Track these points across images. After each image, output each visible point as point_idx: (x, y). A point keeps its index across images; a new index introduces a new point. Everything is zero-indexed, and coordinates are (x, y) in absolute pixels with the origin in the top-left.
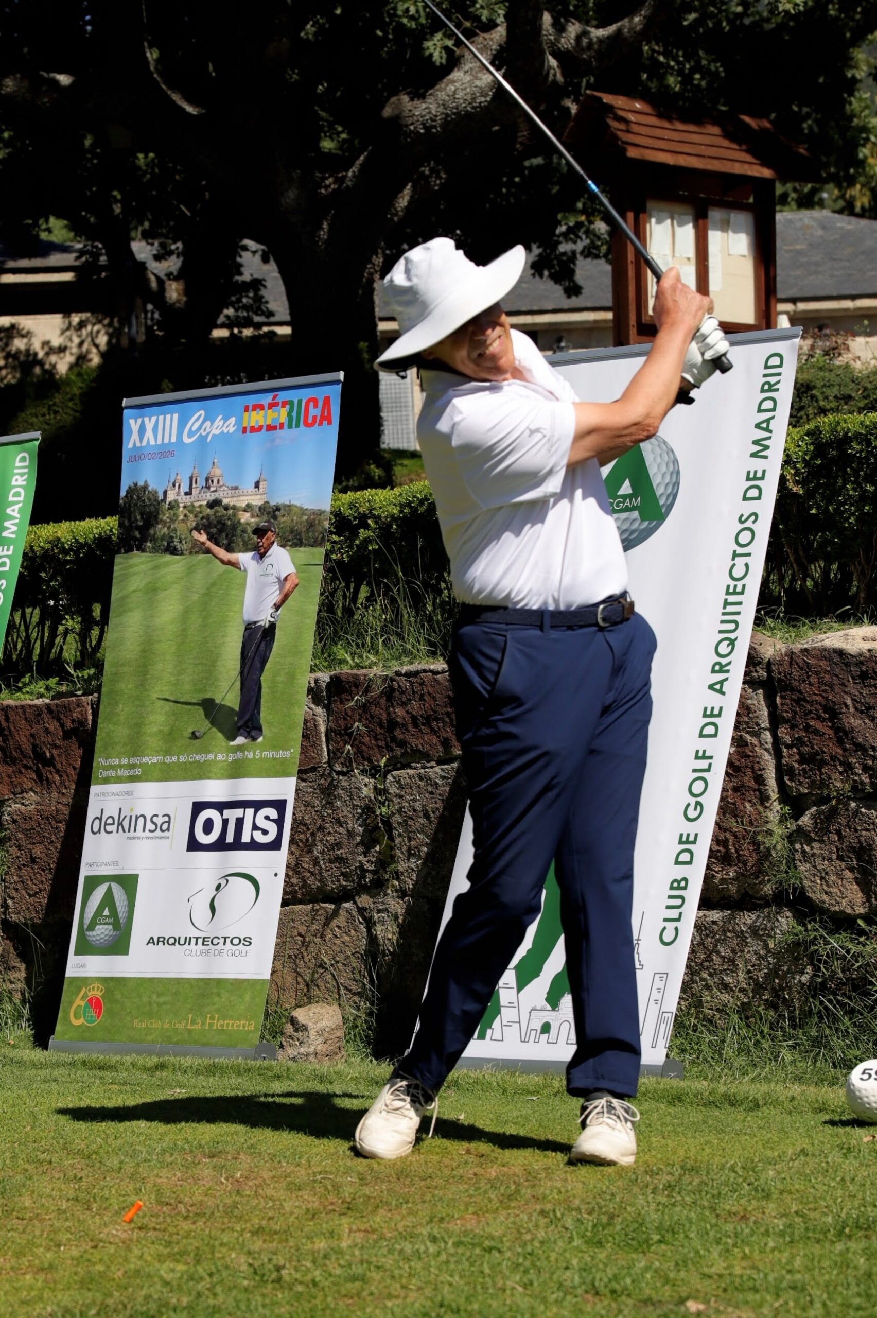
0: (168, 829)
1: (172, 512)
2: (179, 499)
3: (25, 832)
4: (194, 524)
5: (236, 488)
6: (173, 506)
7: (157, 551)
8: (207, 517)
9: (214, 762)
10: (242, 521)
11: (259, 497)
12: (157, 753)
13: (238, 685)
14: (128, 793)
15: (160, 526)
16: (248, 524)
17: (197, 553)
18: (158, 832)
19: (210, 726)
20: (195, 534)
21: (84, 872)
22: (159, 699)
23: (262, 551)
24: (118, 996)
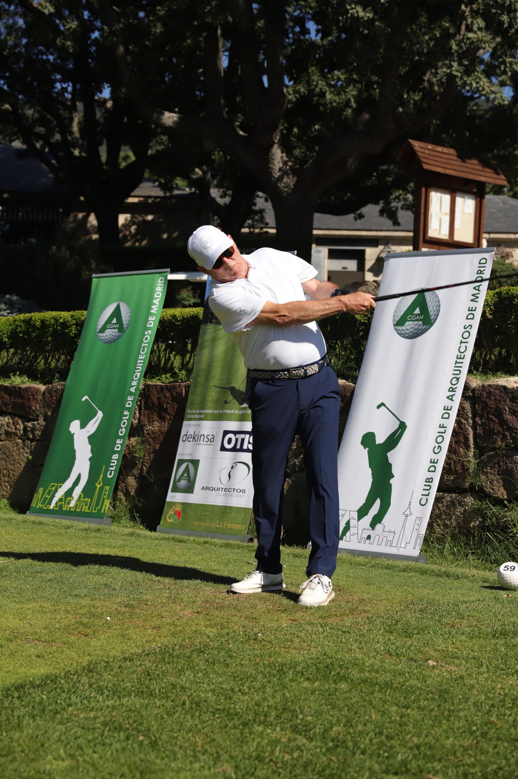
0: (213, 441)
3: (153, 438)
9: (234, 414)
12: (211, 409)
13: (245, 381)
14: (198, 425)
18: (209, 442)
19: (233, 398)
21: (178, 457)
22: (213, 386)
24: (188, 511)
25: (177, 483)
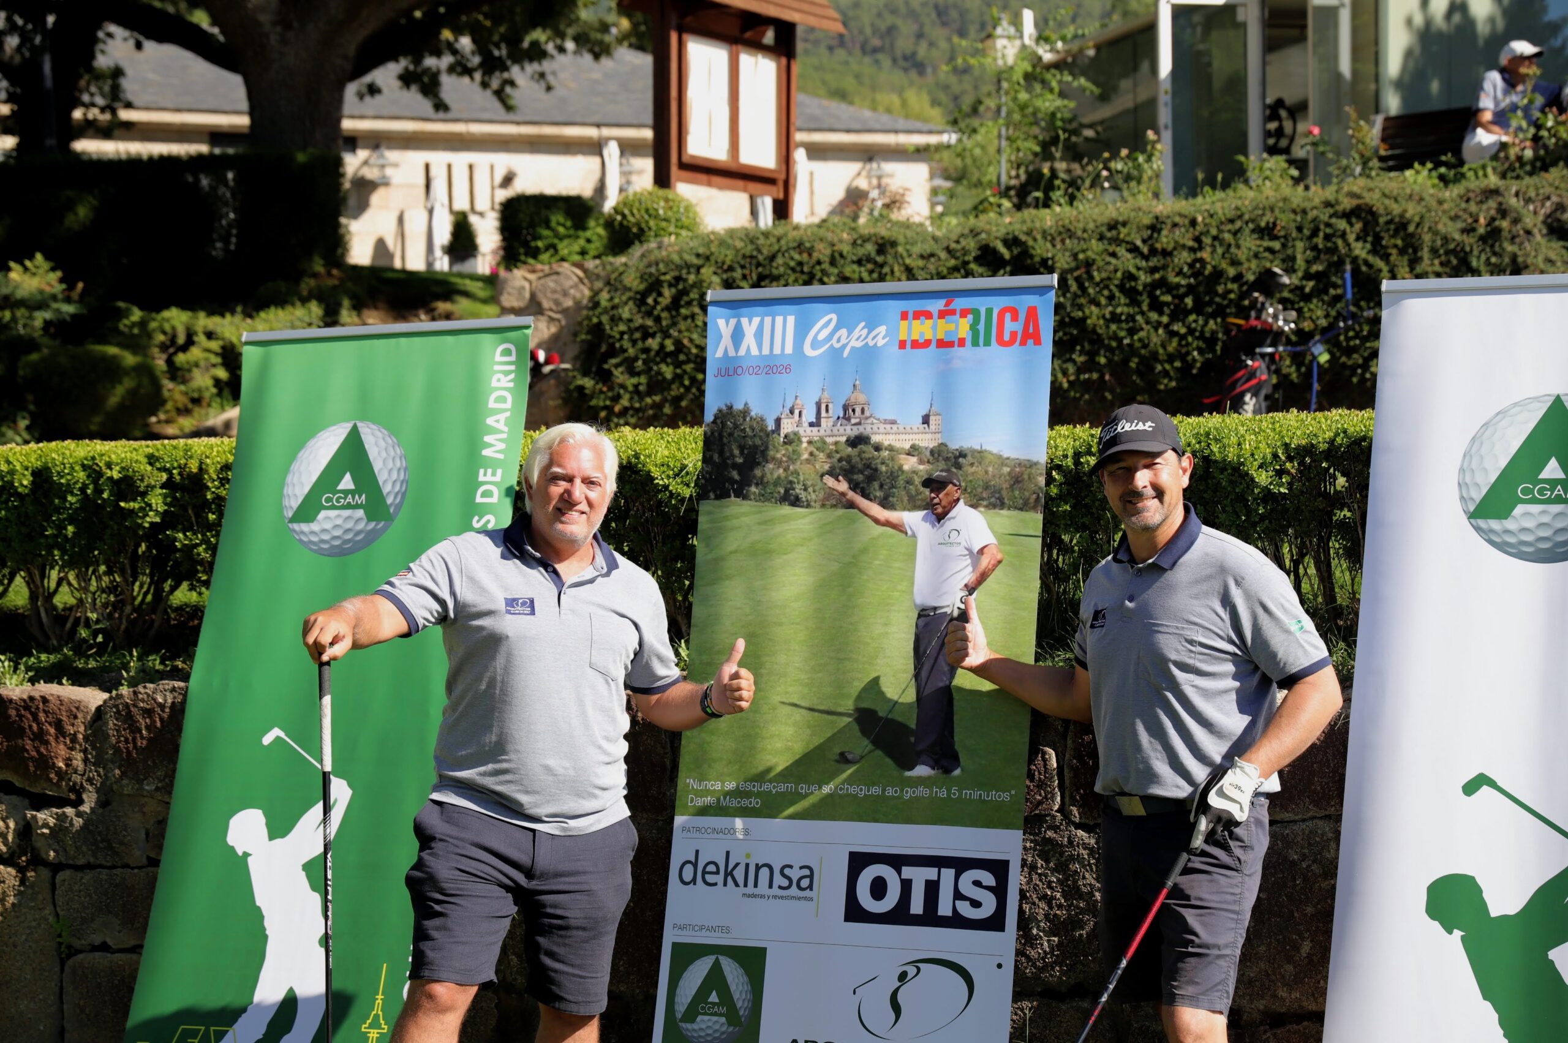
0: (810, 887)
1: (790, 448)
2: (802, 432)
5: (893, 422)
6: (791, 440)
7: (769, 500)
8: (848, 459)
9: (883, 798)
10: (906, 467)
11: (929, 436)
12: (786, 779)
15: (771, 466)
16: (914, 472)
17: (833, 506)
18: (794, 889)
19: (870, 747)
20: (830, 481)
21: (670, 937)
22: (783, 703)
23: (940, 510)
25: (683, 1025)
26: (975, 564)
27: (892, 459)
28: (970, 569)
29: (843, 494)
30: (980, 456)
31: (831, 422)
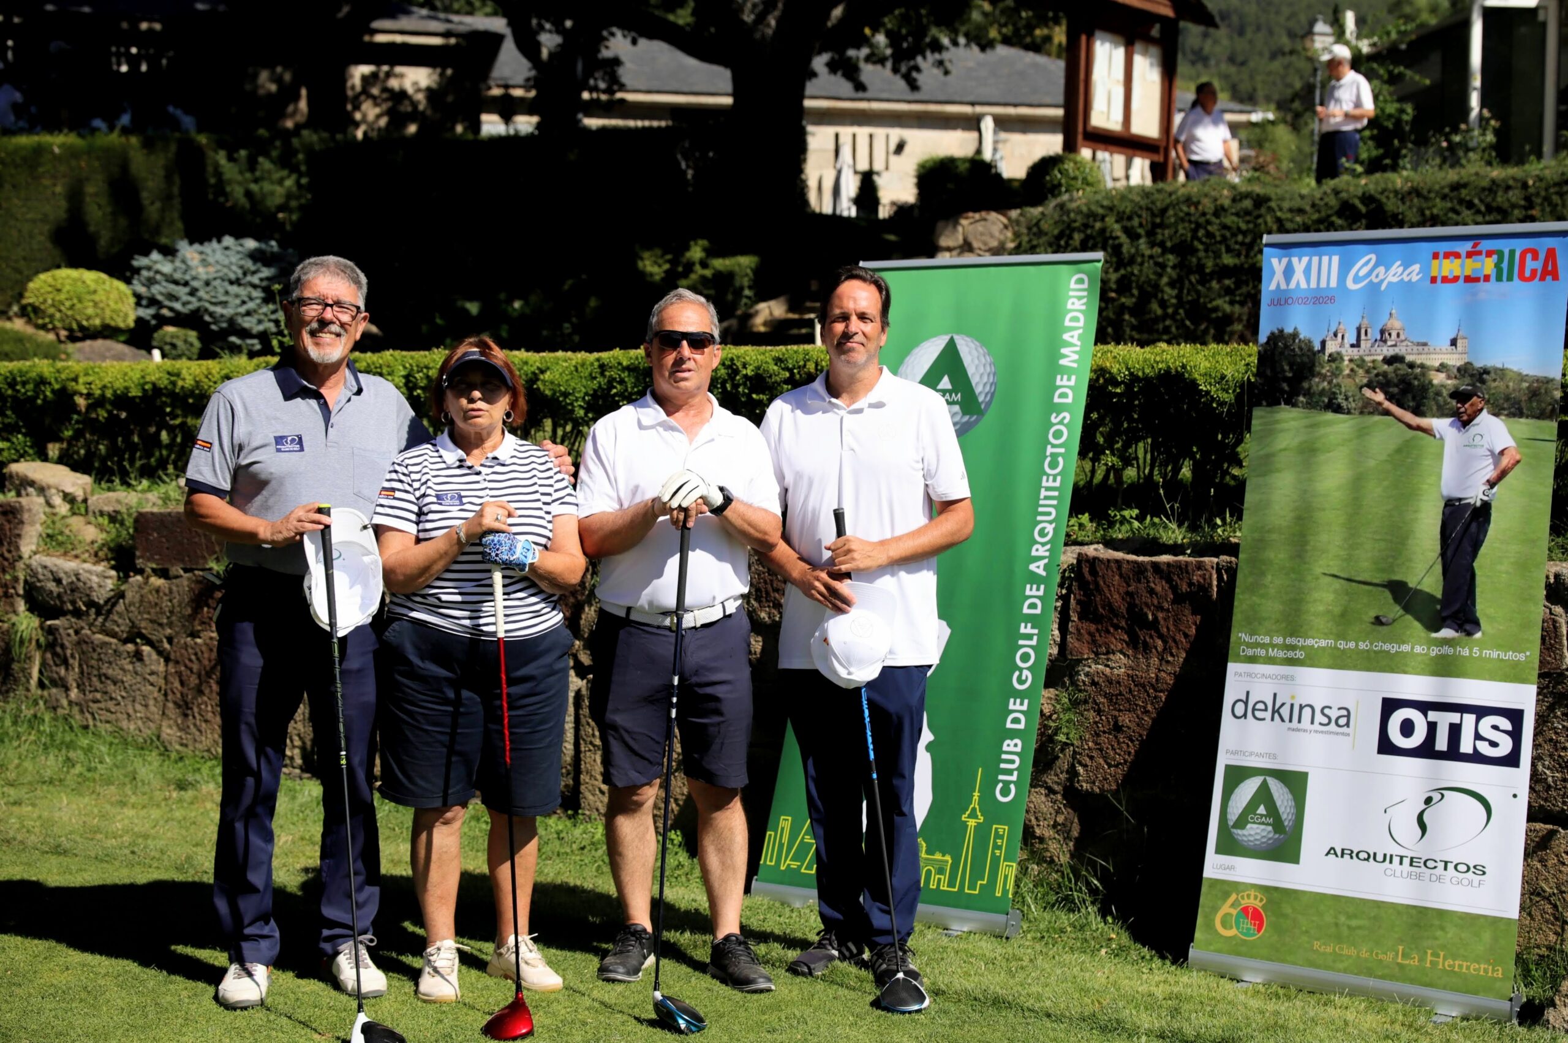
0: (1348, 725)
1: (1333, 365)
2: (1343, 351)
3: (1109, 696)
4: (1365, 381)
5: (1425, 344)
6: (1335, 358)
7: (1314, 408)
8: (1385, 374)
9: (1410, 655)
10: (1435, 382)
11: (1456, 356)
12: (1326, 636)
13: (1438, 568)
14: (1286, 677)
15: (1317, 379)
16: (1443, 386)
18: (1333, 726)
19: (1401, 612)
20: (1368, 393)
21: (1223, 760)
23: (1465, 418)
24: (1288, 910)
25: (1234, 831)
26: (1496, 463)
27: (1423, 374)
28: (1492, 467)
29: (1380, 404)
30: (1502, 373)
31: (1369, 344)
